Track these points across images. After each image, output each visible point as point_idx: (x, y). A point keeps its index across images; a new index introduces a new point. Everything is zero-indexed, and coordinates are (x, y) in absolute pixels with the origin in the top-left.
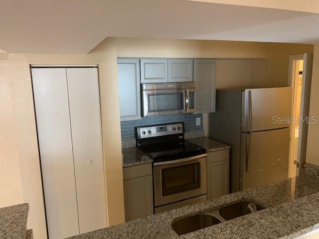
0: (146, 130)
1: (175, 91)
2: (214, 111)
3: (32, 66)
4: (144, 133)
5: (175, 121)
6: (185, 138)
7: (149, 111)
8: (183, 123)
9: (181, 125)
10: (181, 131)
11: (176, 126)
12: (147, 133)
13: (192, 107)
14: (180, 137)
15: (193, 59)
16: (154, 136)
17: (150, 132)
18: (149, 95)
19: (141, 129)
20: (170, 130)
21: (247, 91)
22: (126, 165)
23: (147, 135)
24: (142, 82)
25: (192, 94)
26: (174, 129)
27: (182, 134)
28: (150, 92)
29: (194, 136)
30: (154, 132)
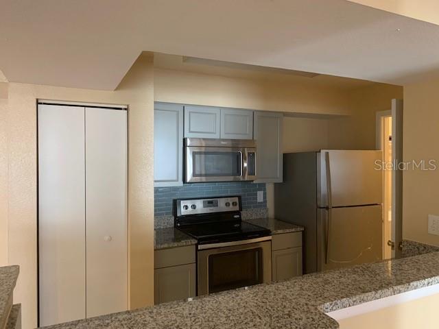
0: (189, 203)
1: (229, 150)
2: (281, 181)
3: (39, 101)
4: (186, 207)
5: (229, 194)
6: (243, 219)
7: (194, 175)
8: (239, 197)
9: (236, 200)
10: (237, 208)
11: (230, 200)
12: (190, 208)
13: (252, 173)
14: (236, 217)
15: (254, 112)
16: (199, 212)
17: (194, 207)
18: (194, 154)
19: (182, 202)
20: (222, 206)
21: (323, 152)
22: (159, 246)
23: (190, 211)
24: (185, 137)
25: (252, 156)
26: (227, 204)
27: (238, 212)
28: (196, 150)
29: (254, 217)
30: (200, 208)
